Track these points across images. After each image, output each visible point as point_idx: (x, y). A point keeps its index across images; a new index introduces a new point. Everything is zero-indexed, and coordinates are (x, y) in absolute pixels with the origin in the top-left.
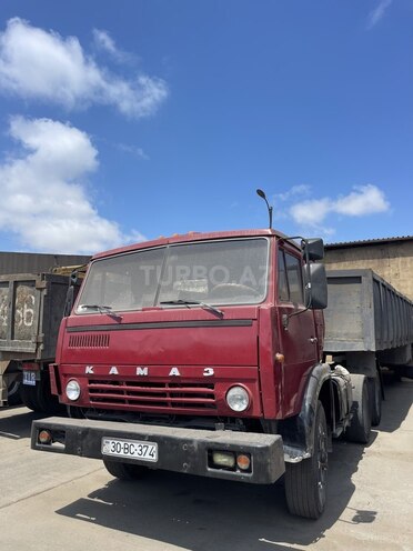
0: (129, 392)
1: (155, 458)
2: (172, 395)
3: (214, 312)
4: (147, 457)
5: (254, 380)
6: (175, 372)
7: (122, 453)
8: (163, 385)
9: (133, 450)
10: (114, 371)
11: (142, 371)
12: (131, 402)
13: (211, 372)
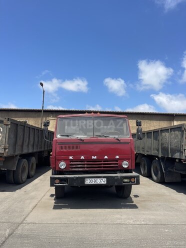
0: (87, 165)
1: (105, 183)
2: (104, 164)
3: (118, 140)
4: (103, 183)
5: (129, 159)
6: (106, 157)
7: (93, 182)
8: (101, 161)
9: (97, 181)
10: (82, 157)
11: (94, 158)
12: (87, 168)
13: (118, 157)
